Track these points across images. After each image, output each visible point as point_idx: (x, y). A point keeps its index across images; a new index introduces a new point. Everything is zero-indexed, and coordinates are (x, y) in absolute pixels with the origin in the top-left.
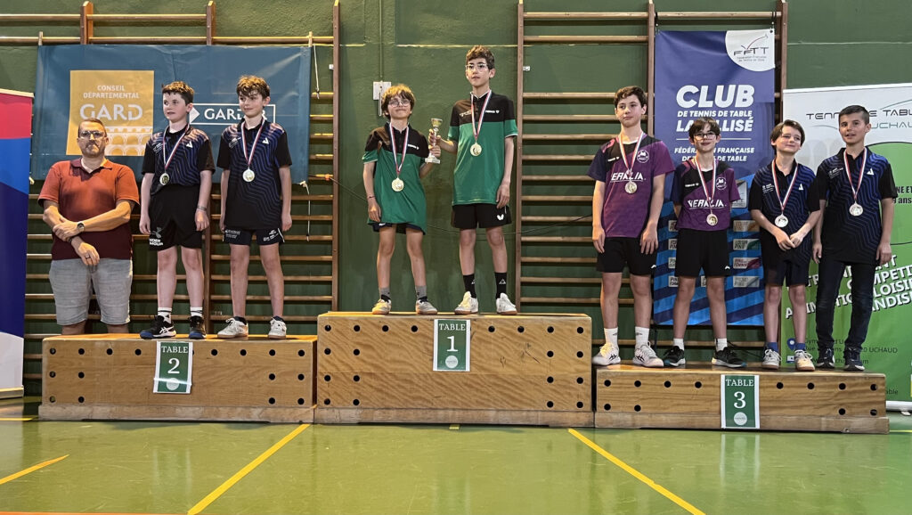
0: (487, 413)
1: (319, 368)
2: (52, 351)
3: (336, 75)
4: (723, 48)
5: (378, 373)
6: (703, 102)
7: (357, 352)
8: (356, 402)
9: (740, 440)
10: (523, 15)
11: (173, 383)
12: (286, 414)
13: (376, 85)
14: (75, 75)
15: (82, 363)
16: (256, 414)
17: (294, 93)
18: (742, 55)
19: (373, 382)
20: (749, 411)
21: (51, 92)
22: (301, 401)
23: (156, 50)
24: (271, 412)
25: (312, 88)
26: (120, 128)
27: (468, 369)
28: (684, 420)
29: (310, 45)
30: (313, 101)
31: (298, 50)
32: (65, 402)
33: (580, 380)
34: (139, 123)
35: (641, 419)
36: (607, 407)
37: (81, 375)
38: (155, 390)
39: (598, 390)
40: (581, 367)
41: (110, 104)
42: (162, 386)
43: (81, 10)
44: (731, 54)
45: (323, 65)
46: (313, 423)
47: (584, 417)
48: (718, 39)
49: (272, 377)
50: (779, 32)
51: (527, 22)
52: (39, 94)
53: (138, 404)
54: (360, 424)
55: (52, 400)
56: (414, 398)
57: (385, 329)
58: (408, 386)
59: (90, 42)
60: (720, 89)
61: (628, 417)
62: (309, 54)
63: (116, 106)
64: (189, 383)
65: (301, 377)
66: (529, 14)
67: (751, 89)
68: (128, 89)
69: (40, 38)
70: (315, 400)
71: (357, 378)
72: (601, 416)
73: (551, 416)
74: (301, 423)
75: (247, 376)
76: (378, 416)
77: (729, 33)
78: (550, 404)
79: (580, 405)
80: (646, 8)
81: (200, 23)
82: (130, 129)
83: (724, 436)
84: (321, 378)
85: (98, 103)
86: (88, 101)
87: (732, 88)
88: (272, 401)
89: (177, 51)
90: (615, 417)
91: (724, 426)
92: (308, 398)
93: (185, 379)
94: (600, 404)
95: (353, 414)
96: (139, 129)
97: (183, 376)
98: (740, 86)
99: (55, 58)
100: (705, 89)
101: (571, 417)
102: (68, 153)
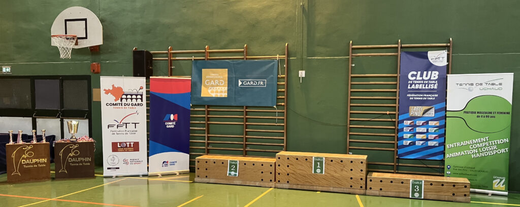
0: (330, 188)
1: (276, 171)
2: (198, 162)
3: (286, 68)
4: (427, 58)
5: (295, 173)
6: (419, 78)
7: (288, 166)
8: (288, 182)
9: (416, 202)
10: (351, 46)
11: (233, 173)
12: (266, 184)
13: (300, 72)
14: (203, 70)
15: (206, 165)
16: (257, 184)
17: (272, 76)
18: (434, 60)
19: (293, 176)
20: (420, 192)
21: (197, 76)
22: (271, 181)
23: (227, 62)
24: (262, 184)
25: (278, 74)
26: (218, 88)
27: (324, 173)
28: (397, 194)
29: (277, 59)
30: (278, 78)
31: (274, 61)
32: (202, 177)
33: (361, 179)
34: (223, 86)
35: (382, 193)
36: (371, 188)
37: (206, 169)
38: (228, 175)
39: (368, 183)
40: (362, 175)
41: (214, 80)
42: (230, 174)
43: (205, 49)
44: (430, 60)
45: (282, 66)
46: (275, 188)
47: (362, 191)
48: (425, 54)
49: (262, 172)
50: (448, 51)
51: (353, 49)
53: (223, 179)
54: (289, 189)
55: (198, 176)
56: (306, 182)
57: (297, 159)
58: (304, 178)
59: (208, 59)
60: (425, 73)
61: (378, 192)
62: (277, 62)
63: (216, 81)
64: (237, 174)
65: (271, 173)
66: (354, 47)
67: (437, 73)
68: (219, 75)
69: (193, 58)
70: (275, 181)
71: (288, 174)
72: (368, 191)
73: (351, 190)
74: (271, 187)
75: (254, 172)
76: (295, 187)
77: (429, 52)
78: (351, 186)
79: (361, 187)
80: (398, 43)
81: (242, 52)
82: (220, 88)
83: (410, 200)
84: (277, 174)
85: (211, 79)
86: (208, 79)
87: (430, 72)
88: (262, 180)
89: (234, 61)
90: (373, 192)
91: (410, 197)
92: (273, 180)
93: (236, 172)
94: (368, 187)
95: (287, 186)
96: (223, 88)
97: (236, 171)
98: (433, 72)
99: (197, 65)
100: (419, 73)
101: (358, 191)
102: (202, 96)
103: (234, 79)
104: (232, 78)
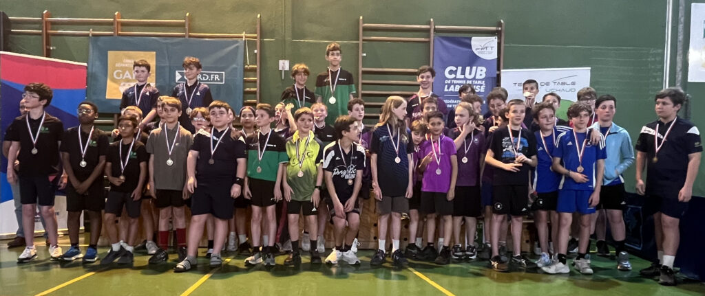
3: (258, 56)
4: (470, 46)
6: (459, 76)
10: (362, 25)
13: (281, 62)
14: (111, 54)
17: (234, 66)
18: (480, 50)
21: (97, 63)
23: (156, 40)
25: (245, 63)
29: (244, 39)
30: (246, 70)
31: (237, 42)
41: (130, 70)
43: (114, 17)
44: (474, 50)
45: (251, 51)
48: (467, 41)
50: (499, 39)
51: (365, 29)
52: (90, 64)
59: (119, 35)
60: (468, 68)
62: (243, 45)
66: (366, 25)
67: (484, 69)
69: (91, 32)
77: (473, 38)
80: (429, 23)
81: (181, 26)
85: (124, 69)
86: (118, 68)
87: (474, 68)
89: (169, 41)
98: (478, 67)
99: (99, 43)
100: (460, 68)
102: (107, 97)
103: (167, 69)
104: (163, 68)
